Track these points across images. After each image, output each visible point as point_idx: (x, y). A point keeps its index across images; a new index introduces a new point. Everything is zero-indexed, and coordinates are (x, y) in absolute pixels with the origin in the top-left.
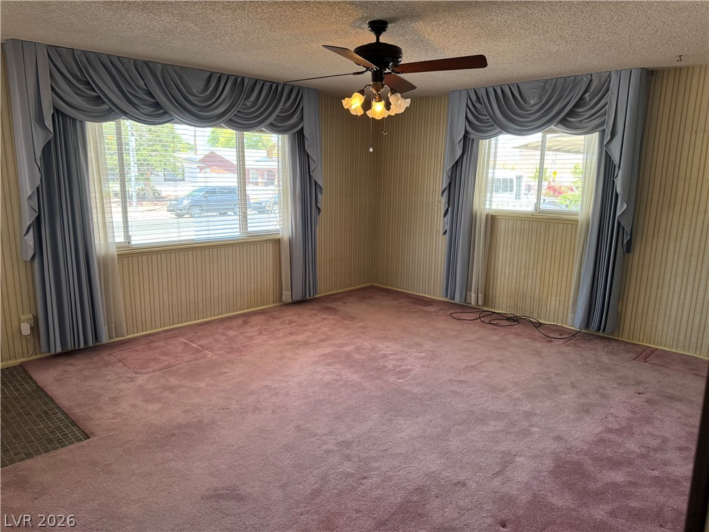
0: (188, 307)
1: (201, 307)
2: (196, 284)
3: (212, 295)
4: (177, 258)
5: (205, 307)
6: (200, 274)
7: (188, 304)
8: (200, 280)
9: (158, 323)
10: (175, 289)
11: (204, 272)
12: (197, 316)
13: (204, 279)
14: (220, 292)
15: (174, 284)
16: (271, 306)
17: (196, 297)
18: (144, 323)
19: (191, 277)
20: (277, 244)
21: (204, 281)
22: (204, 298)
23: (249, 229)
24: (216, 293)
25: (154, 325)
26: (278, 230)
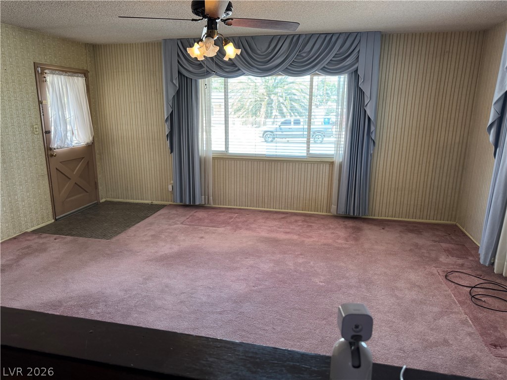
0: (258, 198)
1: (266, 200)
2: (264, 184)
3: (275, 194)
4: (253, 165)
5: (269, 201)
6: (267, 178)
7: (258, 196)
8: (267, 182)
9: (238, 204)
10: (250, 184)
11: (270, 177)
12: (263, 205)
13: (270, 182)
14: (281, 194)
15: (250, 181)
16: (324, 214)
17: (264, 193)
18: (230, 201)
19: (261, 179)
20: (331, 165)
21: (270, 183)
22: (269, 194)
23: (311, 152)
24: (278, 193)
25: (235, 203)
26: (333, 155)
